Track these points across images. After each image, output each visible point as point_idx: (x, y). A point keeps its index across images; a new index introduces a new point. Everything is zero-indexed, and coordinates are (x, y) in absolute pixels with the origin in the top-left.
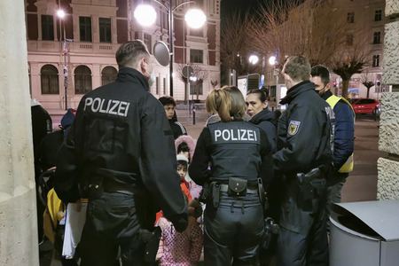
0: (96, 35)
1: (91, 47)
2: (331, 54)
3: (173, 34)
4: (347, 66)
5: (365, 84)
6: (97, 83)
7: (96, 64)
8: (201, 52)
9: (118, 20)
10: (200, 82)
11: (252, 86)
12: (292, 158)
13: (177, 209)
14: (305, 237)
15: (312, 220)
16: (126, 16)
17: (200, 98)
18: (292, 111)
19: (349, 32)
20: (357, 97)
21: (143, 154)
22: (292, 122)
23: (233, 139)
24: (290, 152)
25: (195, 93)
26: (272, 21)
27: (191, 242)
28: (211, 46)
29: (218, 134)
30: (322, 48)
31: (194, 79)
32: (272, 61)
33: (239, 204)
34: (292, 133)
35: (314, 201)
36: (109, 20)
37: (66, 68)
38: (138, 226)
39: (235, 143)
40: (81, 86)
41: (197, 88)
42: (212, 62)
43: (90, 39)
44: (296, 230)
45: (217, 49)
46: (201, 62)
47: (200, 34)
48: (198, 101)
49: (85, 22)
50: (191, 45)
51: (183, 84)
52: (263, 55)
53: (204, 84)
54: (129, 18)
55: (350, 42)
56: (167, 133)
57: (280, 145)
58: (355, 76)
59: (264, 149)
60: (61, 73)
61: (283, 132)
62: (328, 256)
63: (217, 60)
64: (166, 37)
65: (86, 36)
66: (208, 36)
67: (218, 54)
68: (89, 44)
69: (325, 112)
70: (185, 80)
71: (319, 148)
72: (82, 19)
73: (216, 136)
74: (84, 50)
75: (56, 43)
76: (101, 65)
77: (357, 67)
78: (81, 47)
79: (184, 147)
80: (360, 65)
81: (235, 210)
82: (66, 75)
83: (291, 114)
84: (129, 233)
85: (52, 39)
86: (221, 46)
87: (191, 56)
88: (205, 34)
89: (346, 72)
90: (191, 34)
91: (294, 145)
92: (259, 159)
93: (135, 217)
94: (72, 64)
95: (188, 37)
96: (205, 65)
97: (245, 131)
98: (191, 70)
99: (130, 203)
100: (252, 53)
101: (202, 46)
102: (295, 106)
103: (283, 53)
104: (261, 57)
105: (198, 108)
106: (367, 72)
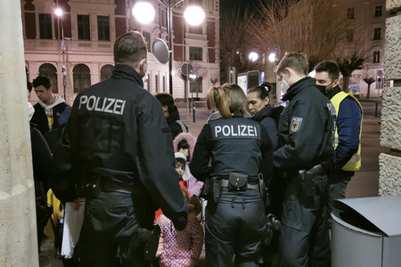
0: (94, 33)
1: (90, 45)
2: (332, 50)
3: (172, 31)
4: (348, 62)
5: (366, 80)
6: (95, 79)
7: (95, 63)
8: (200, 49)
9: (116, 18)
10: (200, 80)
11: (252, 82)
12: (294, 154)
13: (177, 208)
14: (306, 234)
15: (314, 217)
16: (125, 14)
17: (200, 95)
18: (294, 107)
19: (350, 28)
20: (357, 93)
21: (141, 153)
22: (294, 119)
23: (233, 135)
24: (292, 148)
25: (195, 91)
26: (272, 18)
27: (192, 239)
28: (211, 43)
29: (218, 130)
30: (322, 44)
31: (193, 77)
32: (272, 57)
33: (240, 199)
34: (294, 130)
35: (316, 198)
36: (108, 18)
37: (64, 67)
38: (136, 226)
40: (80, 85)
41: (197, 86)
42: (212, 60)
43: (88, 38)
44: (298, 227)
45: (217, 47)
46: (201, 59)
47: (198, 31)
48: (198, 99)
49: (83, 20)
50: (191, 43)
51: (182, 81)
52: (263, 52)
53: (204, 82)
54: (128, 16)
55: (350, 38)
56: (164, 131)
57: (282, 142)
58: (355, 72)
59: (264, 145)
60: (59, 72)
63: (217, 57)
64: (165, 35)
65: (84, 34)
66: (207, 33)
67: (217, 52)
68: (88, 42)
69: (327, 109)
70: (184, 77)
71: (321, 145)
72: (80, 17)
73: (217, 132)
74: (83, 49)
75: (54, 41)
76: (100, 63)
77: (357, 64)
78: (80, 45)
79: (183, 145)
80: (361, 61)
81: (236, 205)
82: (65, 74)
83: (293, 111)
84: (128, 232)
85: (50, 37)
86: (220, 44)
87: (191, 54)
88: (204, 31)
89: (345, 69)
90: (190, 32)
91: (296, 142)
92: (260, 154)
93: (133, 216)
94: (71, 63)
95: (187, 34)
96: (204, 63)
97: (245, 127)
98: (191, 67)
99: (128, 202)
100: (251, 50)
101: (202, 43)
102: (297, 102)
103: (283, 50)
104: (260, 54)
105: (198, 106)
106: (368, 68)
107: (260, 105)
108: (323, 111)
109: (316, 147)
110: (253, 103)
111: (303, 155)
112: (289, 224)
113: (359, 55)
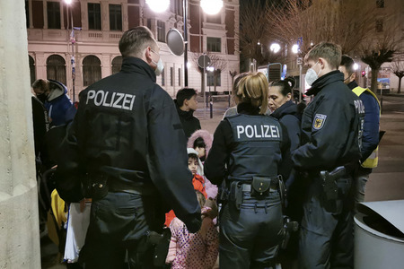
0: (106, 22)
1: (100, 36)
2: (359, 41)
3: (188, 21)
4: (377, 54)
5: (397, 73)
6: (106, 72)
7: (106, 54)
8: (219, 40)
9: (129, 7)
10: (218, 72)
11: (274, 75)
12: (316, 154)
14: (328, 239)
15: (336, 222)
16: (138, 3)
17: (219, 89)
18: (318, 103)
19: (378, 17)
20: (387, 87)
21: (151, 151)
22: (318, 115)
23: (257, 136)
24: (314, 147)
25: (213, 85)
26: (296, 9)
27: (207, 246)
28: (230, 33)
29: (241, 130)
30: (349, 35)
31: (211, 69)
32: (295, 49)
33: (262, 204)
34: (317, 127)
36: (120, 6)
37: (73, 58)
38: (146, 228)
39: (258, 140)
40: (91, 78)
41: (215, 79)
42: (231, 51)
43: (99, 28)
44: (319, 231)
45: (236, 37)
46: (219, 50)
47: (217, 21)
48: (215, 93)
49: (94, 10)
50: (208, 33)
51: (199, 74)
52: (286, 43)
53: (222, 74)
54: (142, 4)
55: (379, 28)
56: (176, 127)
58: (385, 65)
60: (68, 64)
61: (308, 125)
62: (352, 260)
63: (236, 48)
64: (181, 24)
65: (95, 24)
66: (226, 23)
67: (237, 42)
68: (99, 32)
69: (354, 106)
70: (201, 70)
71: (347, 143)
72: (91, 6)
73: (239, 132)
74: (93, 39)
75: (63, 31)
76: (111, 55)
77: (386, 56)
78: (90, 35)
79: (199, 143)
80: (391, 53)
81: (258, 210)
82: (74, 66)
83: (317, 107)
84: (136, 236)
85: (59, 27)
86: (240, 34)
87: (208, 45)
88: (223, 21)
89: (375, 61)
90: (208, 21)
91: (319, 140)
93: (142, 218)
94: (80, 54)
95: (204, 24)
96: (223, 55)
97: (268, 127)
98: (208, 59)
99: (137, 203)
100: (273, 41)
101: (221, 34)
102: (322, 97)
103: (306, 40)
104: (283, 46)
105: (216, 100)
106: (399, 61)
107: (281, 100)
108: (349, 108)
109: (340, 146)
110: (274, 97)
111: (325, 155)
112: (310, 227)
113: (388, 47)
